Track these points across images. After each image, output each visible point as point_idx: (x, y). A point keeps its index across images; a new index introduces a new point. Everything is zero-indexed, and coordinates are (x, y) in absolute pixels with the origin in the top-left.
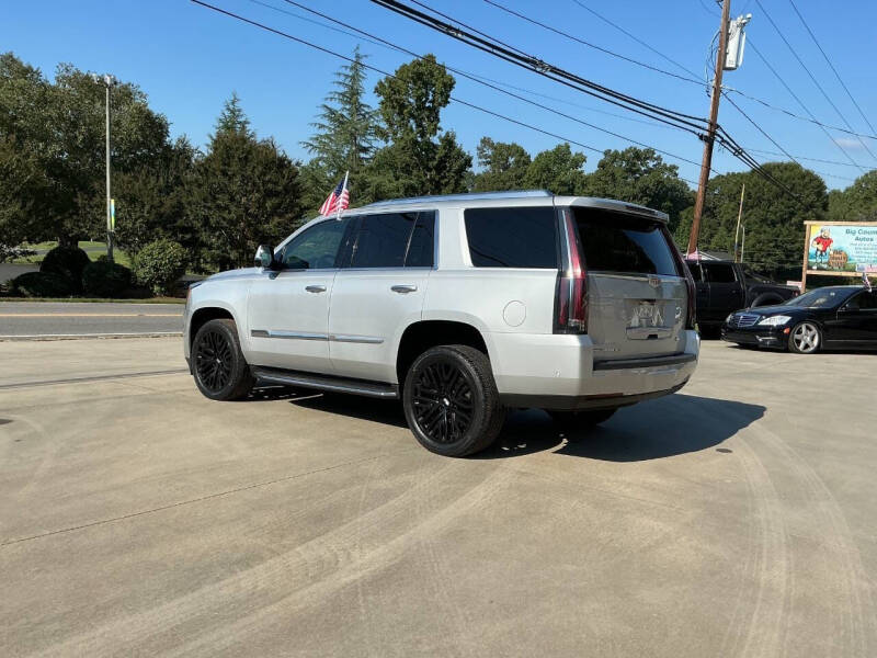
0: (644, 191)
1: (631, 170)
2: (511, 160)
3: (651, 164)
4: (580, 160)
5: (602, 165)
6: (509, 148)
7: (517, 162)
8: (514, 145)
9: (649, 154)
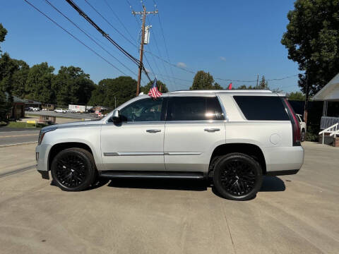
0: (78, 83)
1: (72, 75)
2: (20, 67)
3: (80, 73)
4: (52, 69)
5: (60, 72)
6: (18, 62)
7: (23, 68)
8: (21, 61)
9: (78, 69)
